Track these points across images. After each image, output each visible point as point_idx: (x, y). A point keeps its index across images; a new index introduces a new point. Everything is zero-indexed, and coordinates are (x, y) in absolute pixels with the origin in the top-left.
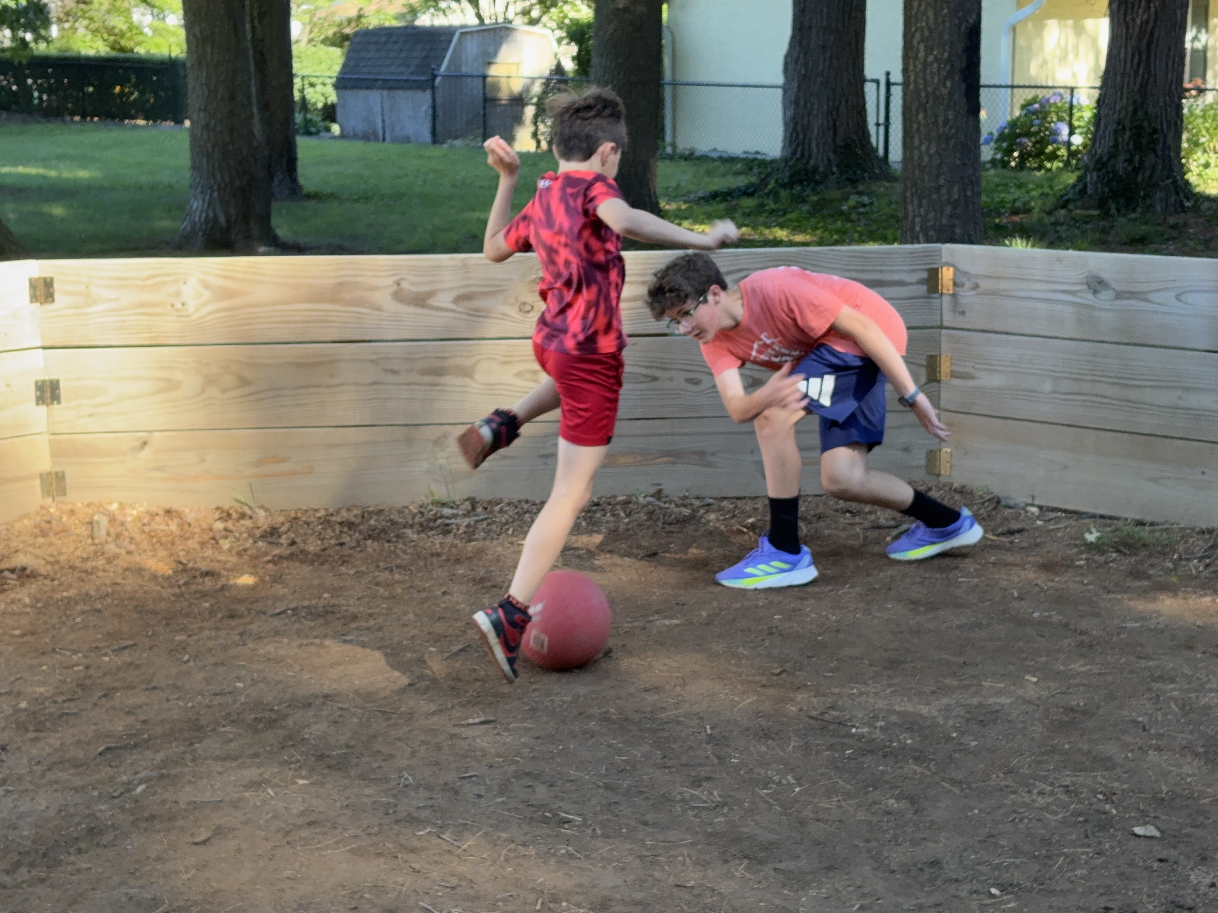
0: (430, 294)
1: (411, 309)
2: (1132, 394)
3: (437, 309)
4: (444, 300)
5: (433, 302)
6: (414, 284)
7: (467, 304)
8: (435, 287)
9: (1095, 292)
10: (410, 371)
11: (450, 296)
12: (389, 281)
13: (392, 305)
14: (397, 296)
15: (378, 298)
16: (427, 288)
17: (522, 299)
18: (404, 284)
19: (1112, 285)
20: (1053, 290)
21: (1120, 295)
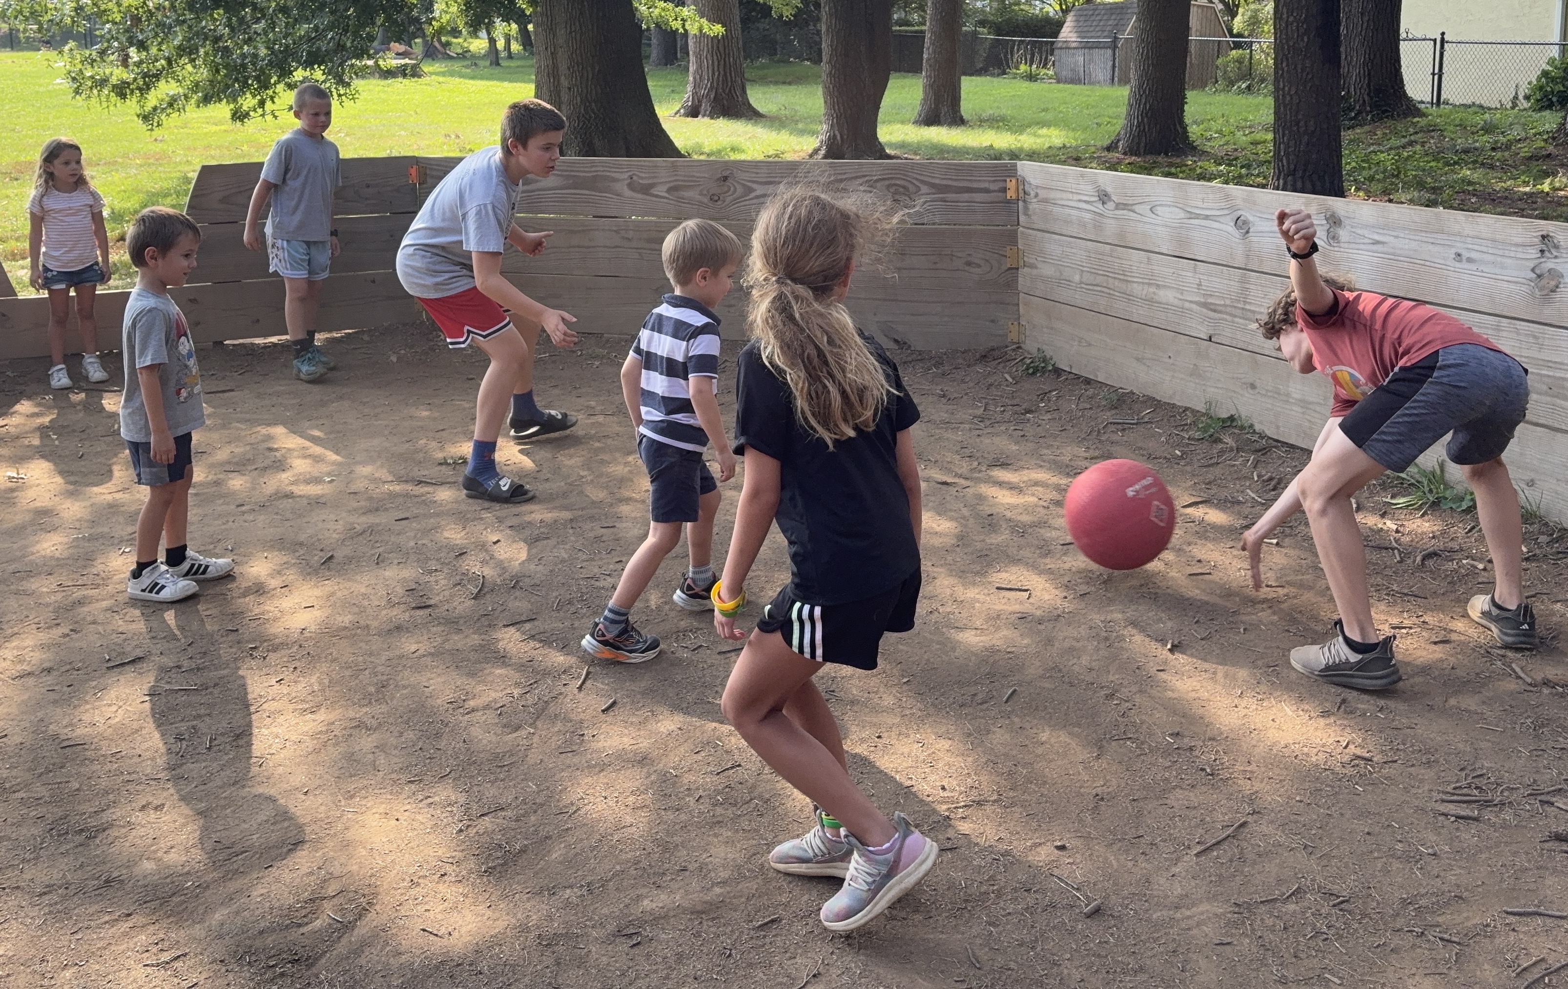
0: (652, 186)
1: (640, 196)
3: (657, 196)
4: (661, 190)
5: (654, 191)
6: (642, 178)
7: (676, 194)
8: (655, 181)
9: (1103, 203)
11: (665, 188)
12: (626, 176)
13: (628, 193)
14: (631, 186)
15: (618, 186)
16: (650, 181)
17: (712, 192)
18: (635, 178)
19: (1114, 198)
20: (1080, 201)
21: (1118, 206)
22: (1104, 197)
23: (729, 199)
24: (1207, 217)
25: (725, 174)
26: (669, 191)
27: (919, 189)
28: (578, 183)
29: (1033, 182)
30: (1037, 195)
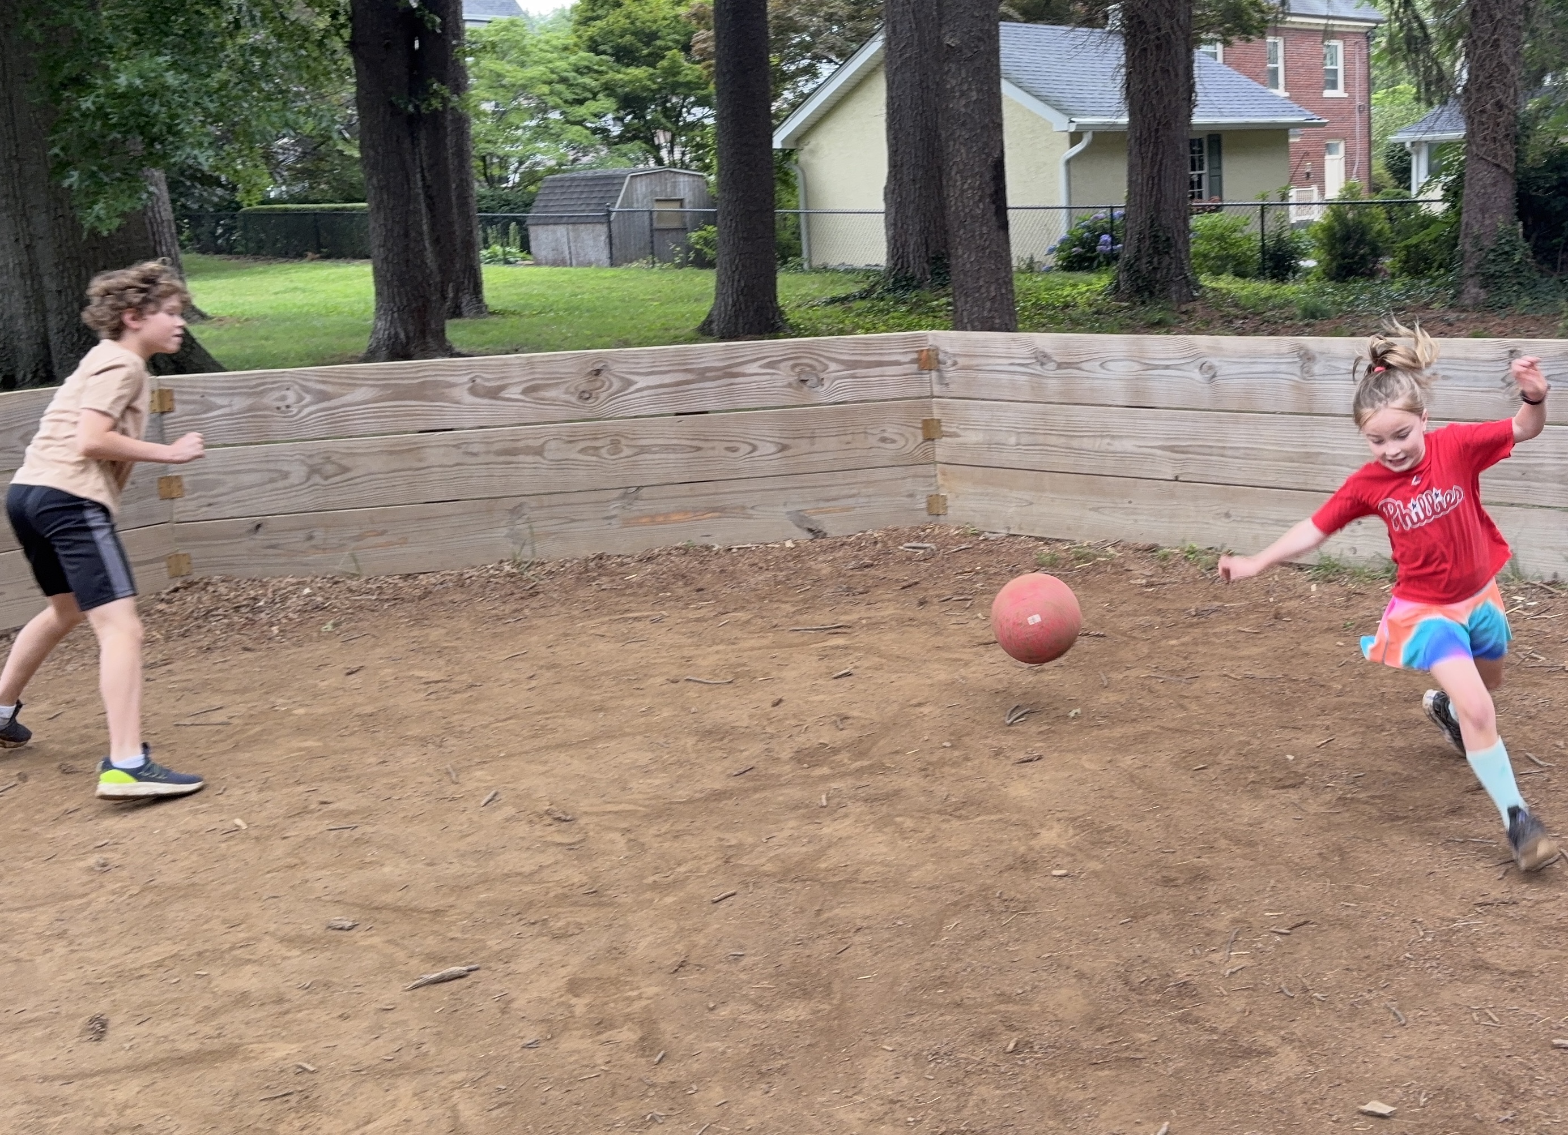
0: (502, 388)
1: (486, 401)
2: (1075, 443)
3: (509, 400)
4: (514, 392)
5: (505, 394)
6: (488, 380)
7: (535, 395)
8: (506, 382)
9: (1042, 364)
10: (488, 453)
11: (519, 389)
12: (466, 379)
13: (469, 399)
14: (474, 391)
15: (457, 393)
16: (499, 383)
17: (581, 388)
18: (478, 381)
19: (1055, 358)
20: (1012, 364)
21: (1060, 366)
22: (1042, 358)
23: (603, 396)
24: (1167, 367)
25: (598, 366)
26: (525, 392)
27: (826, 367)
28: (401, 393)
29: (949, 350)
30: (955, 363)
